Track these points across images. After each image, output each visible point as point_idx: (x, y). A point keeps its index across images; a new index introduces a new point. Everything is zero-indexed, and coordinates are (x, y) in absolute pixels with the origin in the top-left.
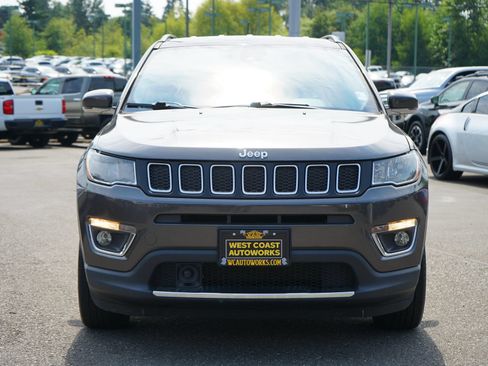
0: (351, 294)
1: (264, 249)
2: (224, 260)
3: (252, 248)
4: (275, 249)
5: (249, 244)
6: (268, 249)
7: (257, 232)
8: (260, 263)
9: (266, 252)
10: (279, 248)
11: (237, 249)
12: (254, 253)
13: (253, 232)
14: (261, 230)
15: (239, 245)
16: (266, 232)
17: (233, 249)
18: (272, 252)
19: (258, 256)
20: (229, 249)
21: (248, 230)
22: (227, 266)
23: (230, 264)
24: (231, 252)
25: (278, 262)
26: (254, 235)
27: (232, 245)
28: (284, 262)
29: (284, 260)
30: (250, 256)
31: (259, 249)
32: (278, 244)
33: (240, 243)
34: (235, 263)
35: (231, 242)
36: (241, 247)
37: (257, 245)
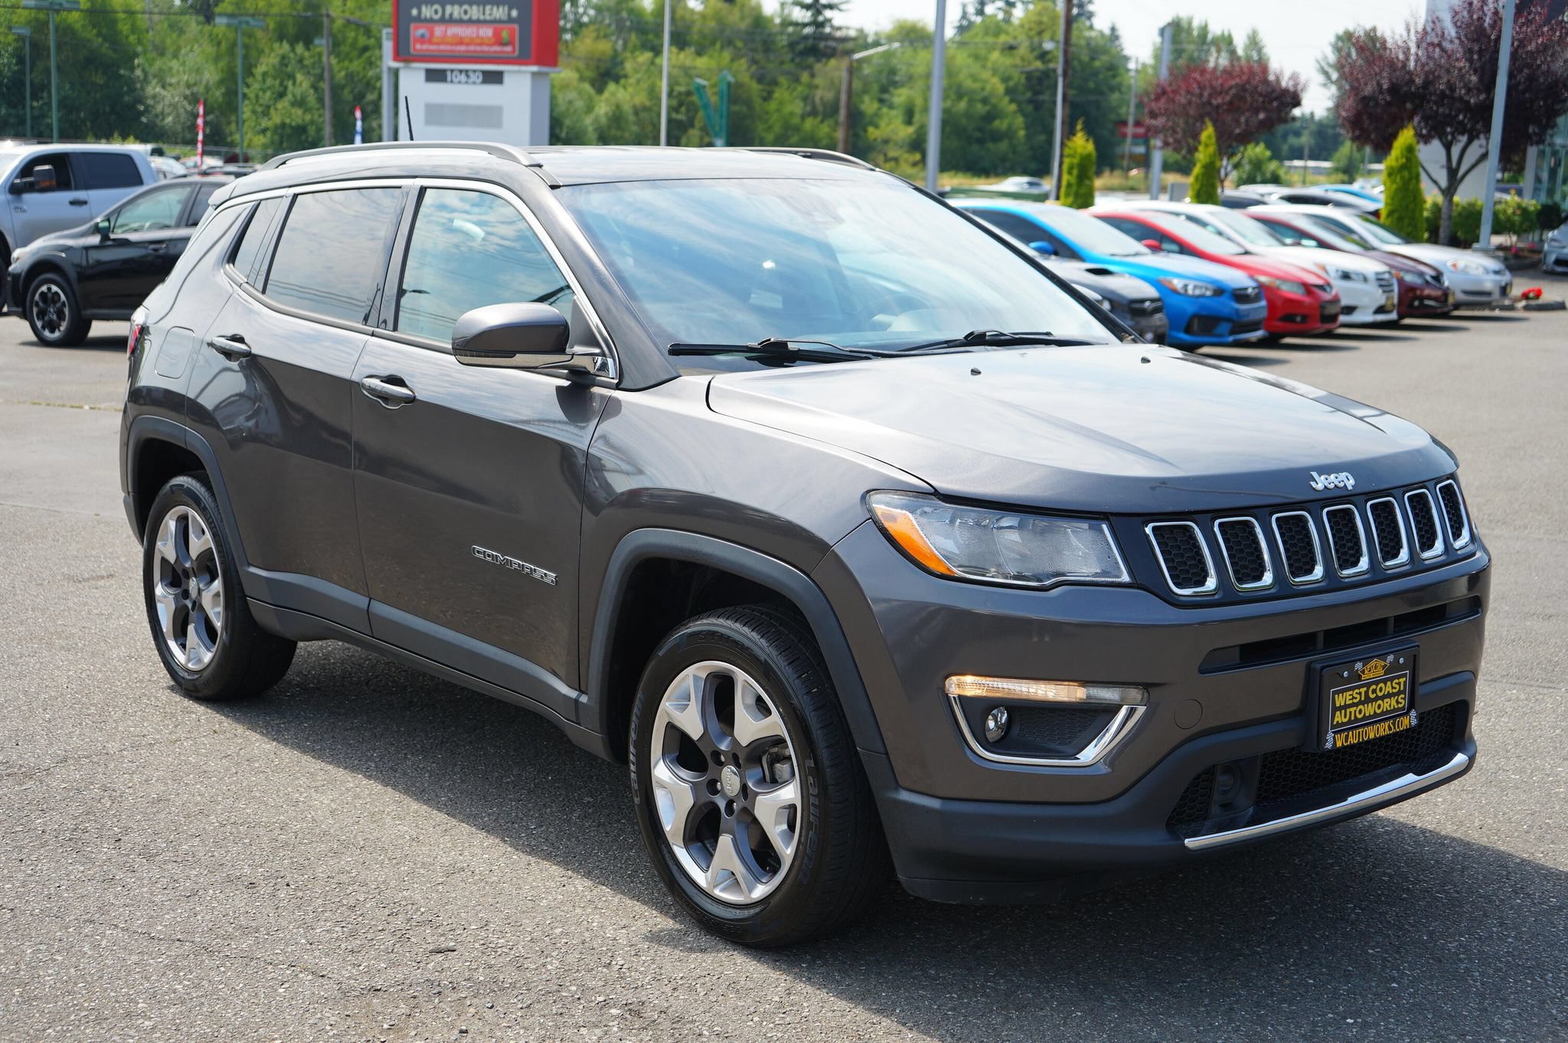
1: (1383, 698)
2: (1329, 737)
3: (1367, 700)
4: (1399, 693)
6: (1388, 695)
7: (1378, 662)
8: (1382, 733)
9: (1385, 705)
10: (1404, 691)
11: (1346, 707)
12: (1369, 710)
13: (1373, 662)
14: (1383, 657)
15: (1349, 697)
16: (1390, 658)
17: (1341, 708)
18: (1394, 702)
19: (1377, 714)
20: (1335, 710)
21: (1366, 660)
22: (1336, 750)
23: (1338, 744)
24: (1339, 718)
25: (1405, 722)
26: (1373, 669)
27: (1340, 700)
28: (1413, 719)
29: (1413, 714)
30: (1366, 717)
31: (1377, 698)
32: (1402, 680)
33: (1351, 692)
34: (1346, 741)
35: (1338, 692)
36: (1351, 702)
37: (1374, 691)
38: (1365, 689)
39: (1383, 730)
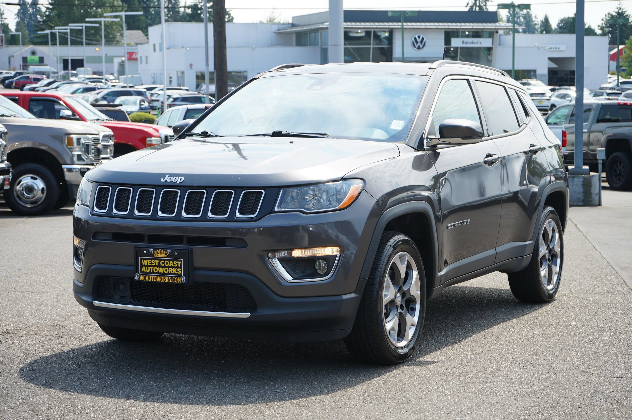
0: (247, 315)
1: (168, 267)
2: (137, 275)
3: (159, 266)
4: (177, 267)
5: (157, 261)
6: (171, 267)
7: (163, 252)
8: (164, 280)
9: (170, 270)
10: (181, 267)
11: (148, 266)
12: (161, 270)
13: (159, 251)
14: (165, 250)
15: (149, 262)
16: (169, 251)
17: (145, 266)
18: (175, 270)
19: (164, 273)
20: (142, 266)
21: (155, 249)
22: (139, 281)
23: (141, 279)
24: (144, 269)
25: (179, 280)
26: (160, 254)
27: (144, 262)
28: (184, 280)
29: (183, 278)
30: (158, 273)
31: (165, 267)
32: (179, 263)
33: (151, 261)
34: (145, 279)
35: (144, 259)
36: (151, 264)
37: (163, 263)
38: (158, 261)
39: (165, 280)
